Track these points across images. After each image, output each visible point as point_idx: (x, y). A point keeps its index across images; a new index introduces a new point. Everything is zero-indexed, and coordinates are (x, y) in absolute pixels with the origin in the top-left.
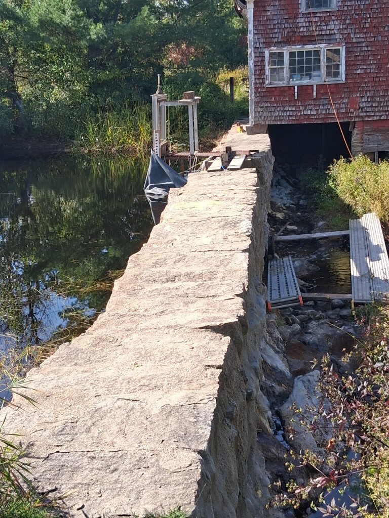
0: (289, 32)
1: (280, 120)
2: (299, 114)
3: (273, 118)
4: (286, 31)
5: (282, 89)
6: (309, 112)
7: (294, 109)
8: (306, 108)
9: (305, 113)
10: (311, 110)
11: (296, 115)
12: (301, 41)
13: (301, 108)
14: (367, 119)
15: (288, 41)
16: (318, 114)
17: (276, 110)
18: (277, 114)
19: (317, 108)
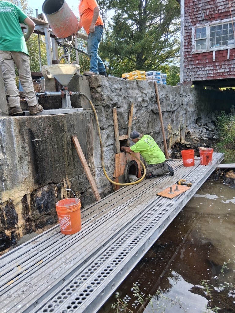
0: (210, 12)
1: (201, 77)
2: (216, 72)
3: (196, 76)
4: (208, 11)
5: (204, 55)
6: (223, 70)
7: (212, 68)
8: (221, 67)
9: (220, 71)
10: (225, 68)
11: (214, 73)
12: (219, 17)
13: (218, 67)
15: (209, 18)
16: (231, 72)
17: (199, 70)
18: (199, 73)
19: (230, 67)
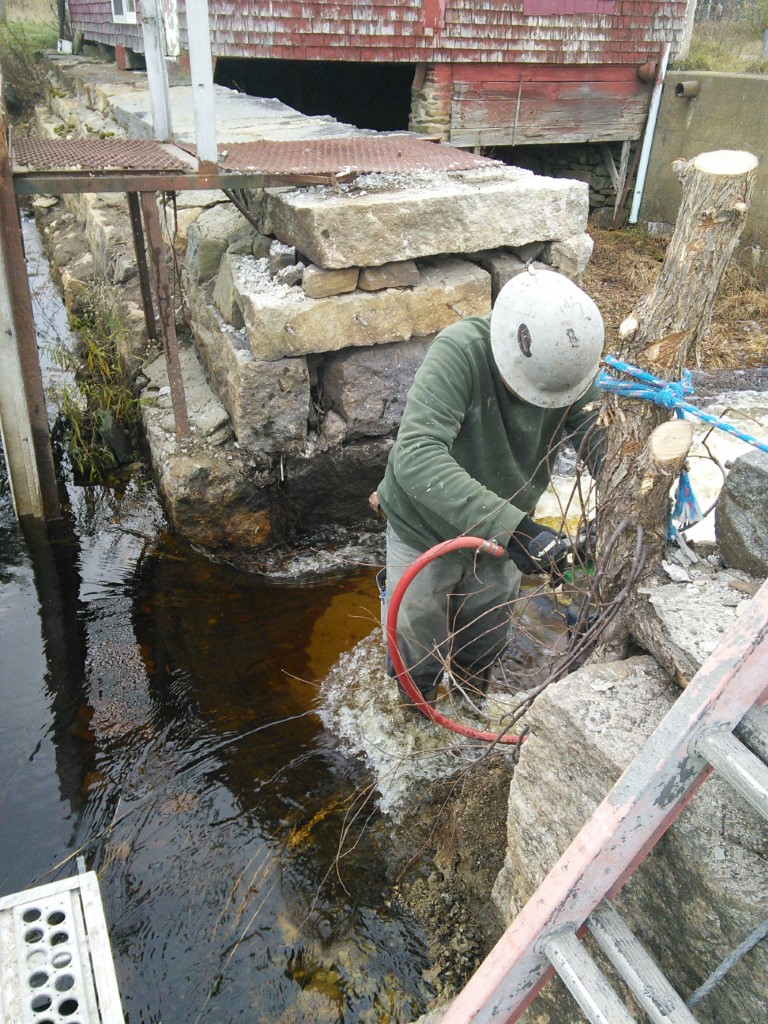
1: (251, 46)
2: (301, 31)
3: (231, 40)
6: (326, 29)
7: (286, 15)
8: (317, 13)
9: (317, 31)
10: (331, 21)
11: (294, 33)
13: (306, 14)
14: (461, 59)
16: (348, 34)
17: (238, 15)
18: (239, 27)
19: (347, 18)
